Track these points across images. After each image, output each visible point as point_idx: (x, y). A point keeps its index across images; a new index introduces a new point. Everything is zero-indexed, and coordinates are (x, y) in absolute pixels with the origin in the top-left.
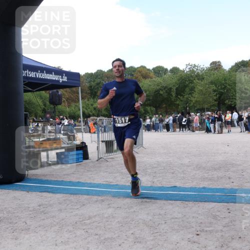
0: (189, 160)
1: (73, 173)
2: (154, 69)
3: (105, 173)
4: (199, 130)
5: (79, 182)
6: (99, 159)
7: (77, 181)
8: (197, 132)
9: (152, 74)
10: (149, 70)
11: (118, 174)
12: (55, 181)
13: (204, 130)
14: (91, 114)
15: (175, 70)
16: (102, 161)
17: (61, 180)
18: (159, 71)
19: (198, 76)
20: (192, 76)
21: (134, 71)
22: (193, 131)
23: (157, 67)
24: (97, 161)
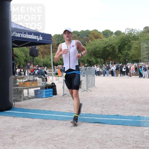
0: (128, 97)
1: (46, 105)
2: (103, 32)
3: (68, 105)
4: (135, 76)
5: (50, 111)
6: (64, 95)
7: (49, 110)
9: (102, 36)
10: (100, 32)
12: (33, 110)
13: (138, 75)
14: (58, 63)
15: (118, 33)
16: (66, 96)
17: (37, 109)
18: (107, 33)
19: (134, 37)
20: (130, 37)
21: (89, 33)
22: (131, 76)
23: (106, 31)
24: (63, 96)
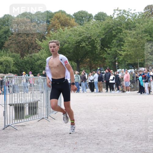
0: (118, 128)
2: (75, 15)
3: (14, 145)
4: (131, 90)
6: (6, 127)
8: (127, 92)
9: (73, 21)
10: (69, 15)
11: (30, 146)
13: (137, 90)
15: (101, 17)
16: (9, 130)
18: (82, 17)
21: (50, 17)
22: (124, 92)
23: (79, 12)
24: (4, 129)
